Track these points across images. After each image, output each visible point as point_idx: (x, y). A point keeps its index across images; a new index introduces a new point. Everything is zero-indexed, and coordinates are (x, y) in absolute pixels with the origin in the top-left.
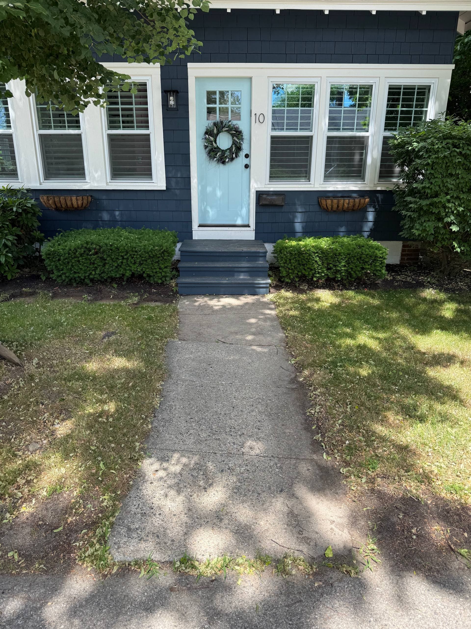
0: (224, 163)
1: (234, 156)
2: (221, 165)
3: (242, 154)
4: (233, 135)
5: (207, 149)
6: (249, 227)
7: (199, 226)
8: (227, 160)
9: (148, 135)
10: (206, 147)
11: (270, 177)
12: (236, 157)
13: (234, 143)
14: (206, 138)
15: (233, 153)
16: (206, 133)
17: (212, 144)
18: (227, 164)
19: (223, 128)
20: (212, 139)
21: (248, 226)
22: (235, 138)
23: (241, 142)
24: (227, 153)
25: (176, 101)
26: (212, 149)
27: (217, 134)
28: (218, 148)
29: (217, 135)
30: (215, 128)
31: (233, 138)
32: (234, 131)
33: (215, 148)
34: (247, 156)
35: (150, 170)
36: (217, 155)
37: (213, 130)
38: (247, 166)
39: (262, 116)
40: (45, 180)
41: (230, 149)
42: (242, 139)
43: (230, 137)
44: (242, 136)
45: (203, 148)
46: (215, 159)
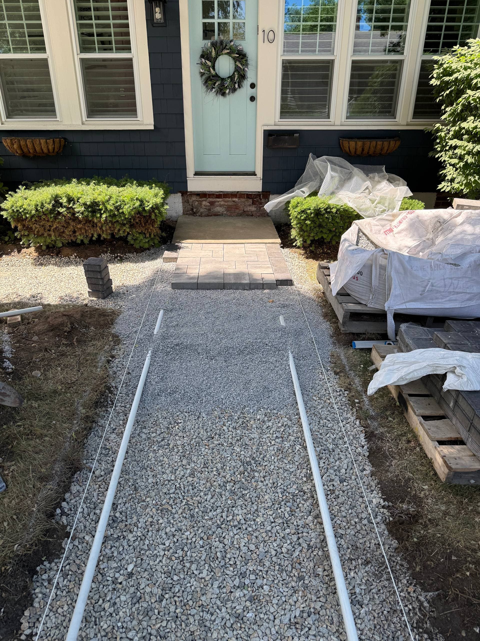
0: (224, 94)
1: (236, 86)
2: (221, 97)
3: (247, 84)
4: (235, 59)
5: (204, 77)
6: (256, 175)
7: (194, 175)
8: (227, 91)
9: (131, 60)
10: (202, 74)
11: (281, 113)
12: (239, 87)
13: (237, 69)
14: (201, 64)
15: (235, 83)
16: (202, 56)
17: (210, 71)
18: (227, 96)
19: (222, 50)
20: (209, 63)
21: (254, 174)
22: (238, 63)
23: (246, 69)
24: (227, 83)
25: (164, 13)
26: (209, 77)
27: (216, 58)
28: (217, 76)
29: (216, 59)
30: (213, 50)
31: (235, 63)
32: (237, 54)
33: (213, 76)
34: (253, 86)
35: (134, 105)
36: (216, 85)
37: (211, 53)
38: (253, 99)
39: (271, 33)
40: (7, 118)
41: (231, 77)
42: (247, 65)
43: (232, 62)
44: (247, 60)
45: (198, 76)
46: (214, 90)
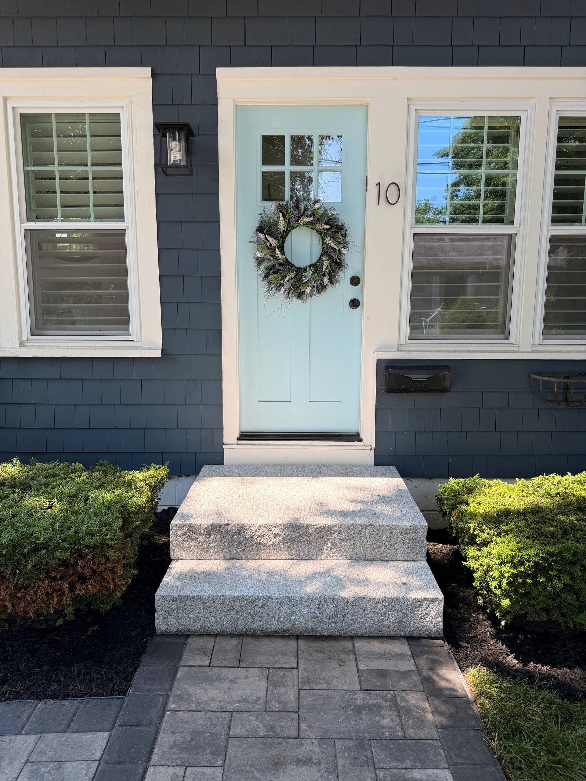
0: (301, 296)
1: (326, 280)
2: (295, 302)
3: (345, 275)
4: (322, 234)
5: (263, 266)
6: (362, 440)
7: (239, 439)
8: (308, 290)
9: (122, 233)
10: (260, 261)
11: (411, 328)
12: (331, 282)
13: (326, 251)
14: (258, 242)
15: (324, 275)
16: (260, 229)
17: (273, 255)
18: (308, 299)
19: (299, 218)
20: (272, 241)
21: (359, 438)
22: (330, 242)
23: (344, 251)
24: (308, 275)
25: (189, 152)
26: (274, 266)
27: (286, 233)
28: (287, 263)
29: (287, 235)
30: (281, 218)
31: (323, 239)
32: (326, 224)
33: (280, 264)
34: (355, 281)
35: (125, 312)
36: (286, 279)
37: (277, 222)
38: (355, 303)
39: (393, 188)
41: (316, 267)
42: (345, 244)
43: (317, 238)
44: (344, 236)
45: (253, 263)
46: (283, 289)
